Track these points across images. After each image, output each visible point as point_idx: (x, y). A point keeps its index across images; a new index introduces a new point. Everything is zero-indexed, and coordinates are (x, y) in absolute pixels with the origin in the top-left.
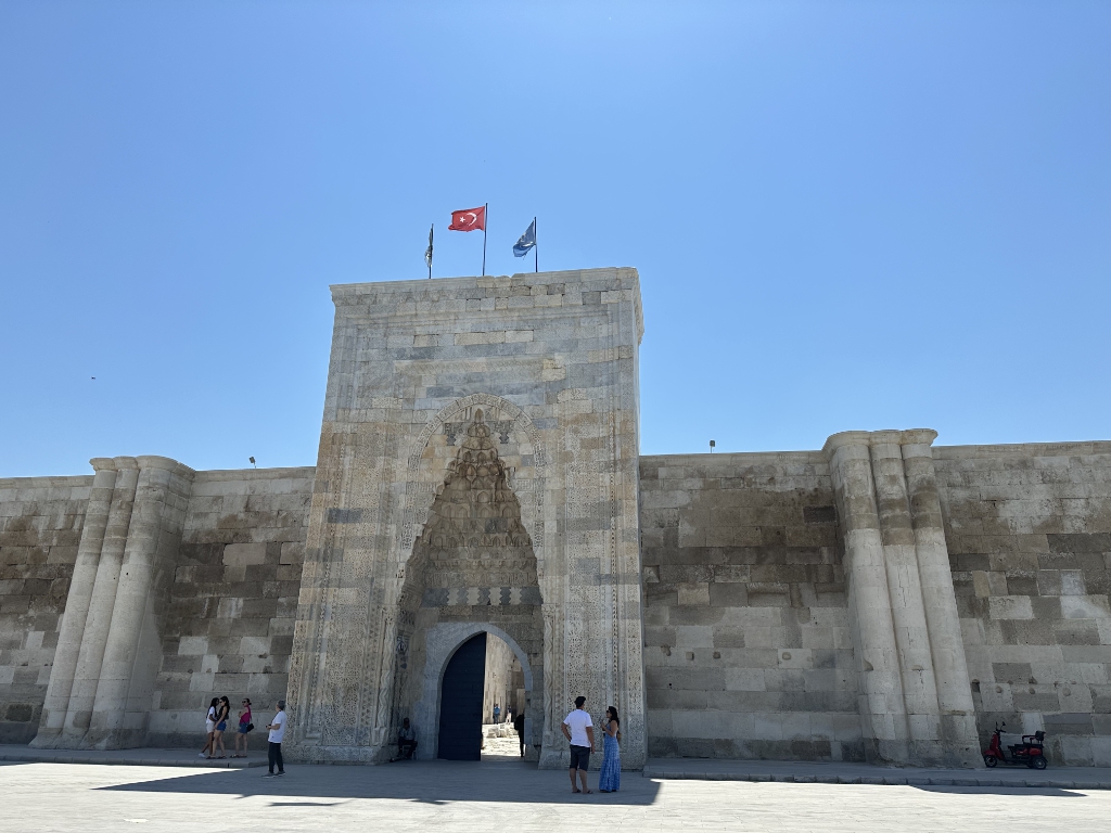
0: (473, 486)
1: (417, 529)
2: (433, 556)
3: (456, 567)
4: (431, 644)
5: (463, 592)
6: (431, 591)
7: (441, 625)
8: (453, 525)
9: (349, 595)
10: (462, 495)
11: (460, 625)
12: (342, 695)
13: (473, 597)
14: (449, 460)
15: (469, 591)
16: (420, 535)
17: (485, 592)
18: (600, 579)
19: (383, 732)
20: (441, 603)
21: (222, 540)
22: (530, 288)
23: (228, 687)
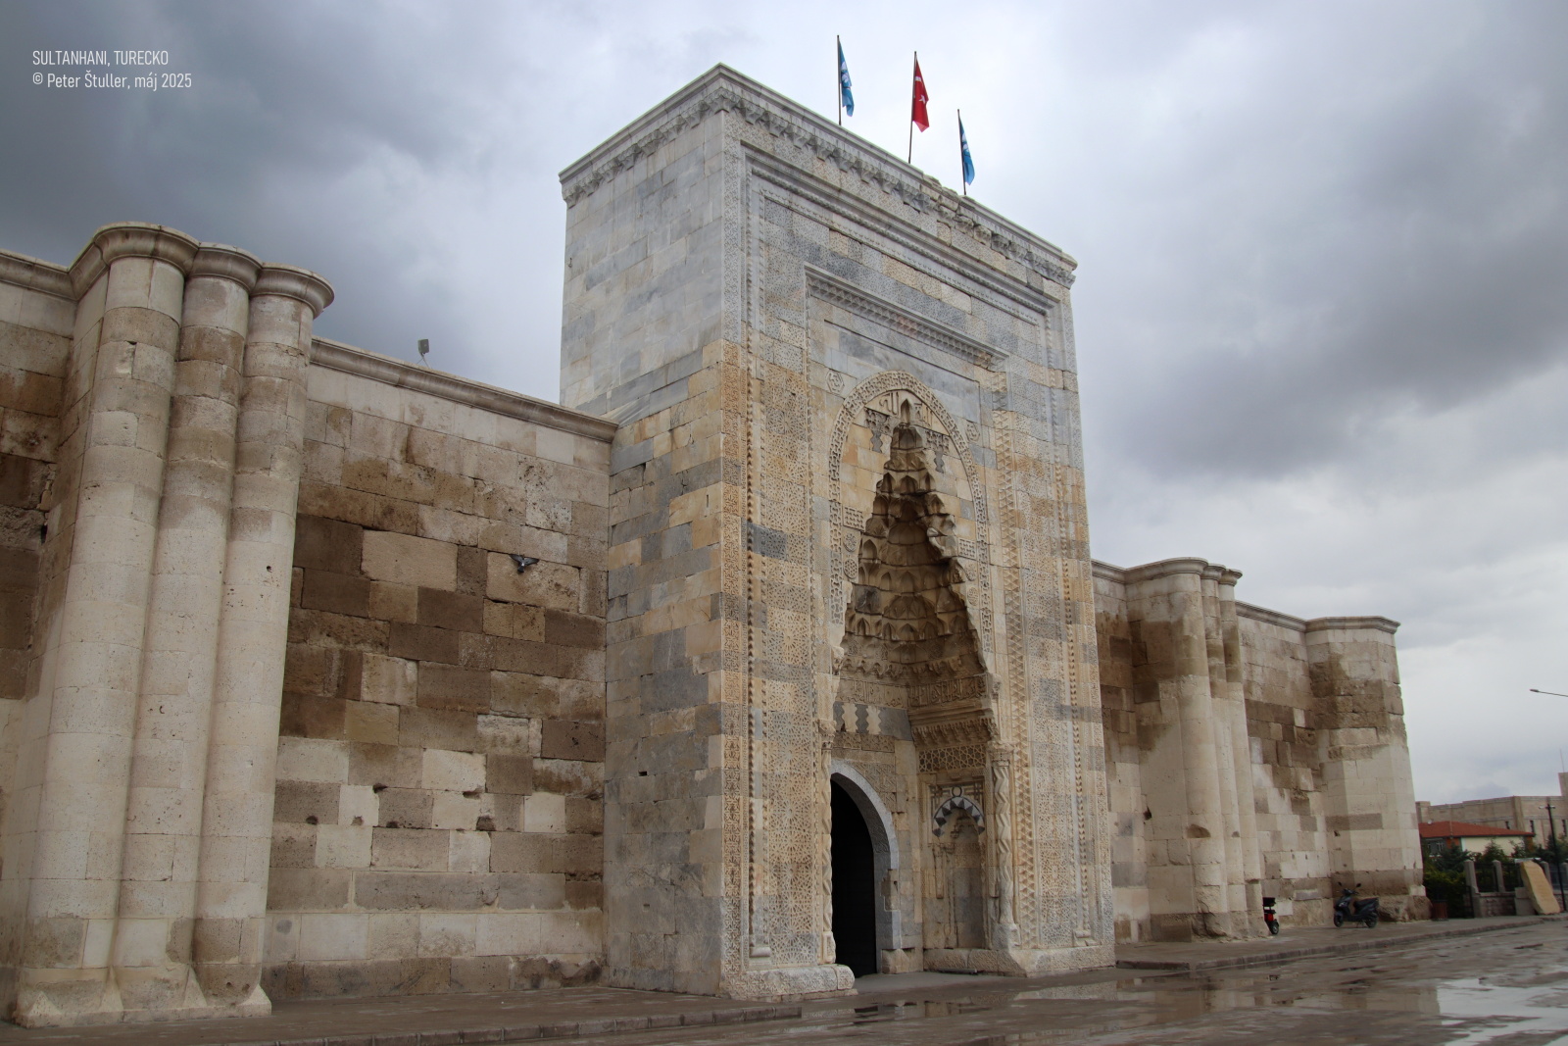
1: (847, 591)
9: (783, 696)
12: (789, 877)
16: (850, 601)
18: (1061, 712)
21: (357, 518)
22: (976, 225)
23: (403, 858)
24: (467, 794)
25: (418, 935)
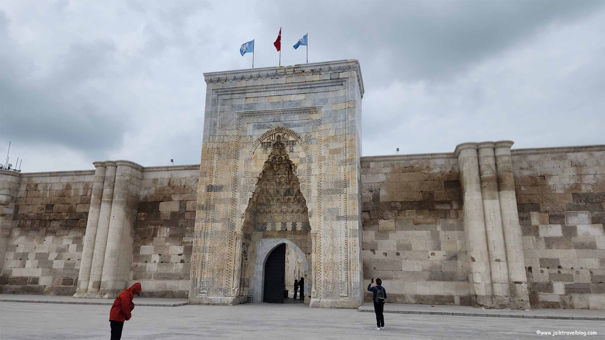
0: (277, 173)
1: (250, 195)
2: (259, 207)
3: (270, 212)
4: (258, 249)
5: (274, 224)
6: (258, 224)
7: (264, 240)
8: (268, 192)
9: (218, 226)
10: (271, 177)
11: (272, 240)
12: (217, 273)
13: (279, 227)
14: (265, 161)
15: (276, 224)
16: (251, 197)
17: (284, 224)
18: (338, 218)
19: (236, 290)
20: (263, 229)
21: (158, 200)
22: (303, 71)
23: (164, 269)
24: (179, 255)
25: (166, 286)
